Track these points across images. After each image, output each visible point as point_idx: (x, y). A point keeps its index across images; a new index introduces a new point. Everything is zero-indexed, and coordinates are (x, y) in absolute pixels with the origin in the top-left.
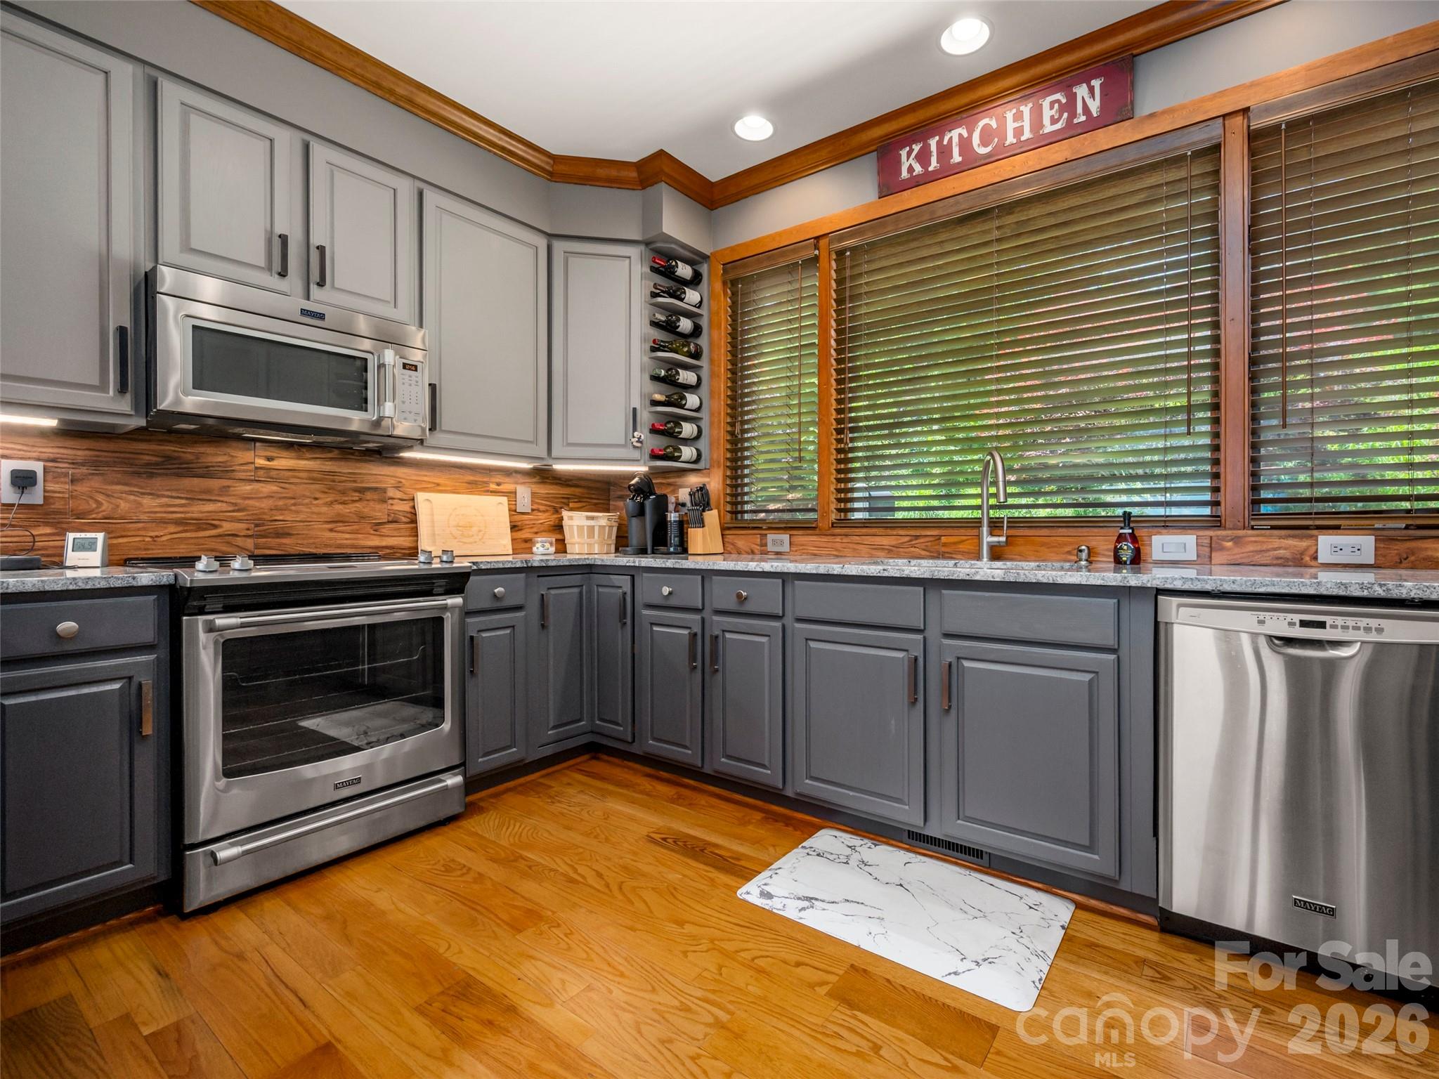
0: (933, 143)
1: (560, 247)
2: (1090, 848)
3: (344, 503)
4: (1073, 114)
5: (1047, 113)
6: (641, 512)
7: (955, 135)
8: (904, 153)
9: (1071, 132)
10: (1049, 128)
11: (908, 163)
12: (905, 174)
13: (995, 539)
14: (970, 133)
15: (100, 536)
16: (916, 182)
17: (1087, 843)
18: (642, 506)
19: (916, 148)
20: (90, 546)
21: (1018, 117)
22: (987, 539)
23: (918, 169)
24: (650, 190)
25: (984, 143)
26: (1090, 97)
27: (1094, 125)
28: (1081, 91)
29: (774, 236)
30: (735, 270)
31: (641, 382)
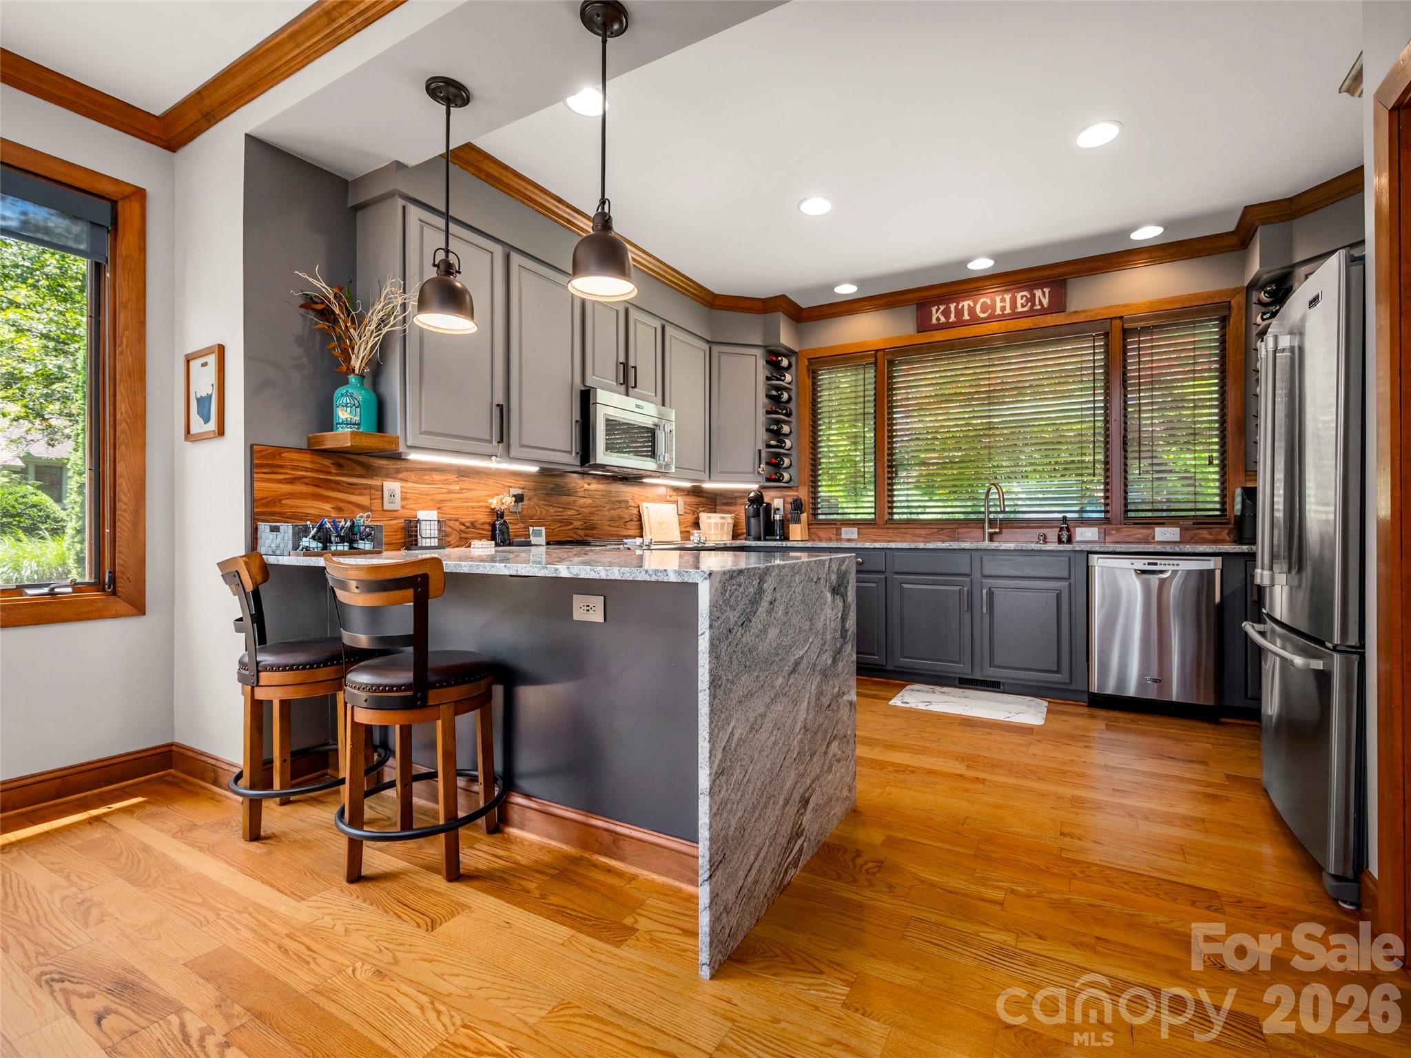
0: (952, 306)
1: (716, 349)
2: (1058, 671)
3: (614, 509)
4: (1033, 304)
5: (1019, 302)
6: (757, 515)
7: (966, 304)
8: (934, 309)
9: (1032, 313)
10: (1020, 309)
11: (936, 315)
12: (934, 321)
13: (993, 531)
14: (975, 304)
15: (543, 529)
16: (940, 327)
17: (1055, 669)
18: (758, 510)
19: (942, 308)
20: (538, 534)
21: (1003, 300)
22: (987, 530)
23: (943, 319)
24: (769, 316)
25: (983, 311)
26: (1043, 297)
27: (1044, 312)
28: (1038, 293)
29: (845, 346)
30: (818, 364)
31: (762, 435)
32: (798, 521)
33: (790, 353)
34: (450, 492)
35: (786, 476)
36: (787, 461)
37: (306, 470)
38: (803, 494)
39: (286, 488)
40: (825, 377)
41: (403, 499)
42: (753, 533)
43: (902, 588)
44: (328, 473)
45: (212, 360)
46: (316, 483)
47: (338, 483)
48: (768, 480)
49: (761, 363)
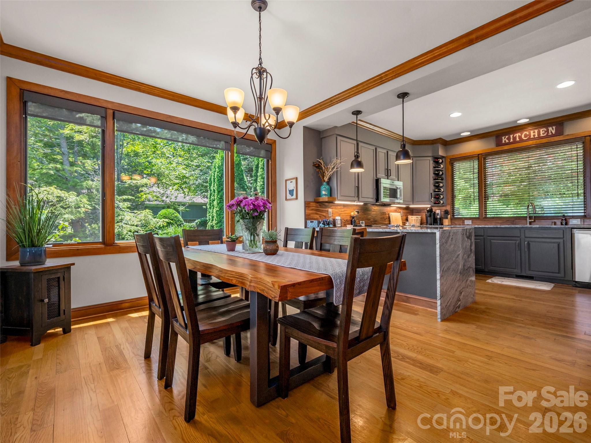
0: (511, 136)
4: (548, 133)
5: (541, 133)
6: (430, 216)
7: (517, 135)
8: (503, 138)
9: (547, 136)
10: (542, 135)
11: (504, 140)
12: (503, 142)
13: (531, 221)
14: (522, 135)
15: (364, 222)
16: (506, 144)
18: (431, 214)
19: (507, 137)
21: (534, 132)
22: (528, 220)
23: (507, 141)
24: (435, 145)
25: (525, 137)
26: (552, 130)
27: (553, 135)
28: (550, 129)
29: (465, 153)
30: (453, 160)
31: (432, 187)
32: (447, 218)
33: (442, 157)
34: (342, 211)
35: (442, 202)
36: (442, 196)
37: (314, 207)
38: (448, 208)
39: (311, 212)
40: (457, 165)
41: (332, 214)
42: (429, 222)
43: (491, 242)
44: (318, 207)
45: (294, 181)
46: (317, 210)
47: (320, 210)
48: (435, 203)
49: (432, 162)
